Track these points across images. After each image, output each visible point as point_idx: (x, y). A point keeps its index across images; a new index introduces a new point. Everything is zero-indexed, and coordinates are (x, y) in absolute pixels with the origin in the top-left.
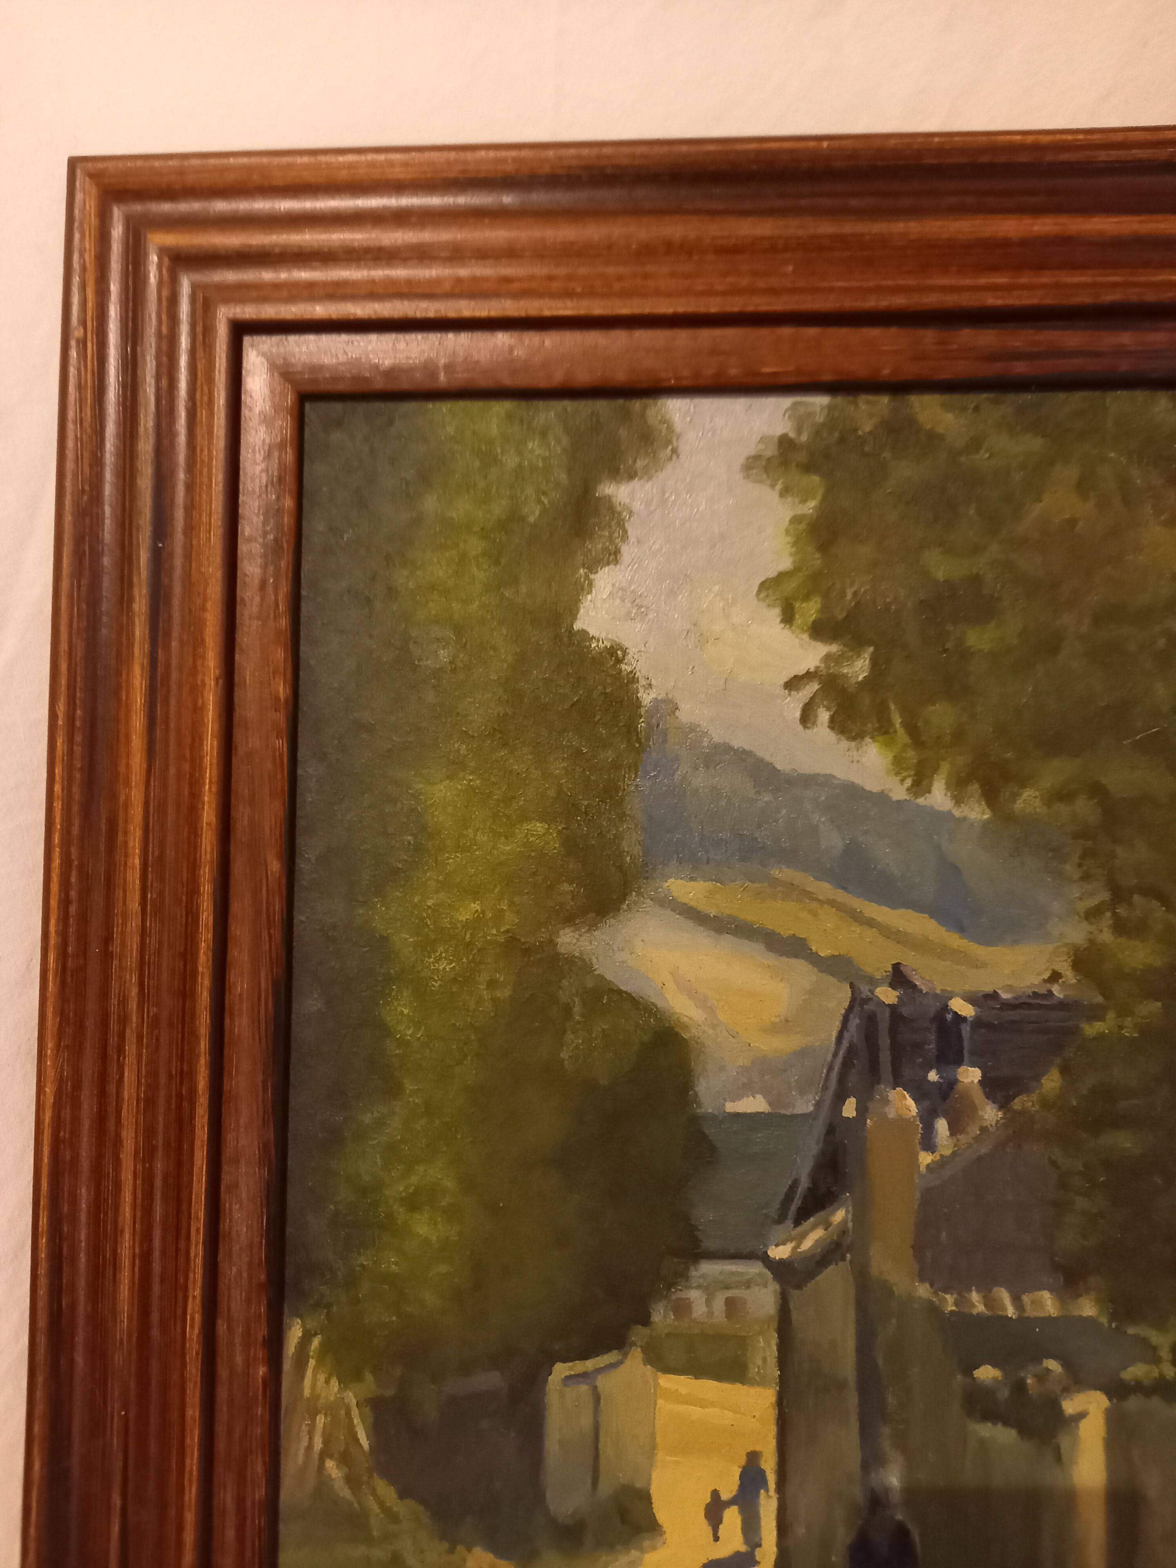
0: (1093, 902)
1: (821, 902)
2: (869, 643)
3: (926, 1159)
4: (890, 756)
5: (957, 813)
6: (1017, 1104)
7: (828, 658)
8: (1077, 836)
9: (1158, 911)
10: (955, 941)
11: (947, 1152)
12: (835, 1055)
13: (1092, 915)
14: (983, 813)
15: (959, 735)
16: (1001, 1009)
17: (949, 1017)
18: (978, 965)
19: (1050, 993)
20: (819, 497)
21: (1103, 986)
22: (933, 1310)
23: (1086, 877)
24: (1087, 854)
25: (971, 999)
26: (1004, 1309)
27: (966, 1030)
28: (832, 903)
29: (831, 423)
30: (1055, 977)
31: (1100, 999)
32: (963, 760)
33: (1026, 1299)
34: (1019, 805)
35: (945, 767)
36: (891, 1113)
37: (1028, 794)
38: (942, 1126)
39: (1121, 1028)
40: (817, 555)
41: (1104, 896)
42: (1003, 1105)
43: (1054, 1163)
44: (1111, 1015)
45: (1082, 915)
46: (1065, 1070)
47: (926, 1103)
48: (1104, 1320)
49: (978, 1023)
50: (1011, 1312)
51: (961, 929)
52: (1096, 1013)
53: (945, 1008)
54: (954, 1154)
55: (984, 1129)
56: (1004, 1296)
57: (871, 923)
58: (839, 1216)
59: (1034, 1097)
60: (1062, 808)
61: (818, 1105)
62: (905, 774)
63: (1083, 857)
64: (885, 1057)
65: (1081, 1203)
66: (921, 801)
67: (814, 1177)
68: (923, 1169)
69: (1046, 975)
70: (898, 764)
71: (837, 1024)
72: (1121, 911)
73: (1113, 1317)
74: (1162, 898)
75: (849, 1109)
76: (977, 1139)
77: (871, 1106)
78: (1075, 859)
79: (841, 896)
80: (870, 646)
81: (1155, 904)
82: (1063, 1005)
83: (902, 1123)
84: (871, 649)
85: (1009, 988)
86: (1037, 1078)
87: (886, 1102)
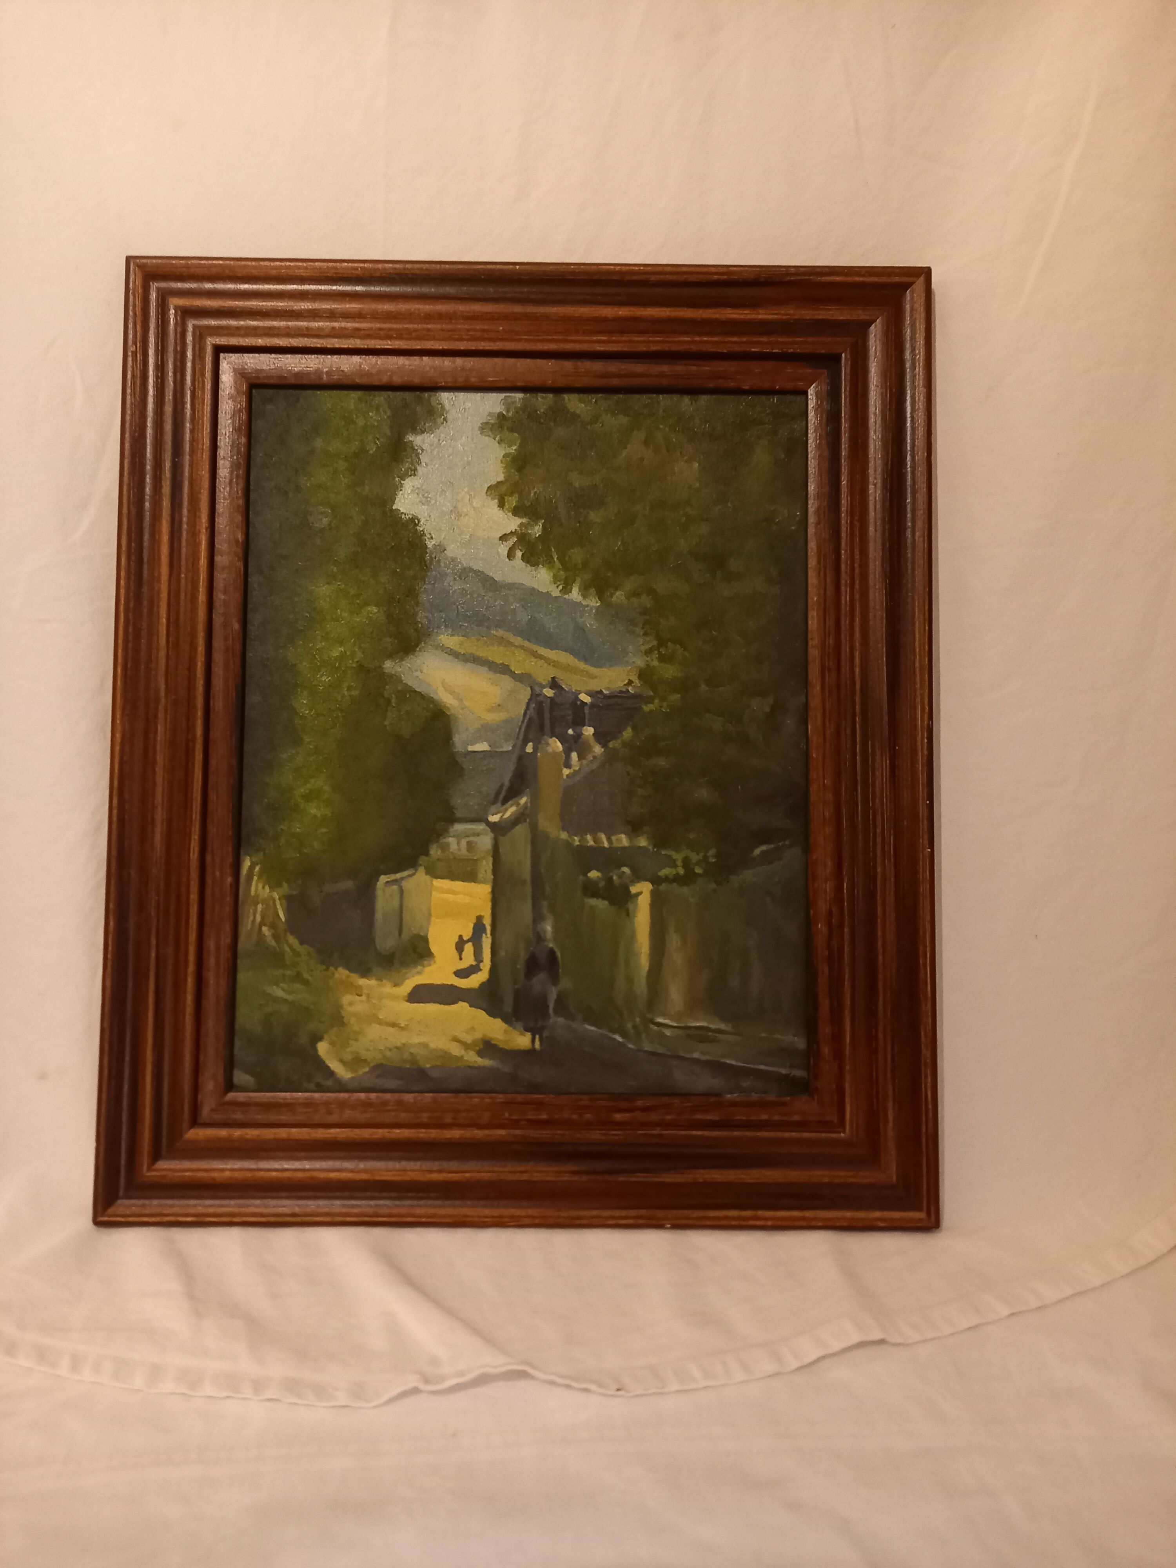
0: (649, 646)
1: (516, 647)
2: (541, 518)
3: (566, 772)
4: (552, 574)
5: (584, 603)
6: (611, 745)
7: (522, 524)
8: (641, 614)
9: (679, 650)
10: (582, 665)
11: (577, 768)
12: (523, 722)
13: (648, 652)
14: (597, 603)
15: (585, 564)
16: (604, 698)
17: (579, 703)
18: (593, 677)
19: (628, 691)
20: (518, 445)
21: (653, 687)
22: (568, 844)
23: (645, 634)
24: (646, 623)
25: (589, 694)
26: (603, 843)
27: (587, 710)
28: (522, 647)
29: (525, 407)
30: (630, 682)
31: (652, 693)
32: (587, 576)
33: (614, 838)
34: (614, 599)
35: (579, 580)
36: (550, 750)
37: (618, 593)
38: (574, 755)
39: (661, 707)
40: (516, 474)
41: (655, 643)
42: (604, 745)
43: (628, 773)
44: (656, 701)
45: (643, 652)
46: (634, 728)
47: (566, 745)
48: (650, 848)
49: (592, 705)
50: (606, 845)
51: (585, 660)
52: (649, 700)
53: (577, 698)
54: (580, 769)
55: (595, 757)
56: (603, 837)
57: (541, 657)
58: (523, 800)
59: (619, 741)
60: (634, 600)
61: (514, 747)
62: (559, 583)
63: (644, 624)
64: (547, 722)
65: (640, 791)
66: (566, 596)
67: (512, 782)
68: (565, 777)
69: (626, 681)
70: (556, 579)
71: (524, 707)
72: (662, 650)
73: (655, 846)
74: (682, 644)
75: (529, 748)
76: (591, 761)
77: (540, 746)
78: (641, 625)
79: (527, 644)
80: (542, 519)
81: (678, 646)
82: (634, 696)
83: (555, 754)
84: (543, 521)
85: (607, 689)
86: (621, 732)
87: (548, 744)
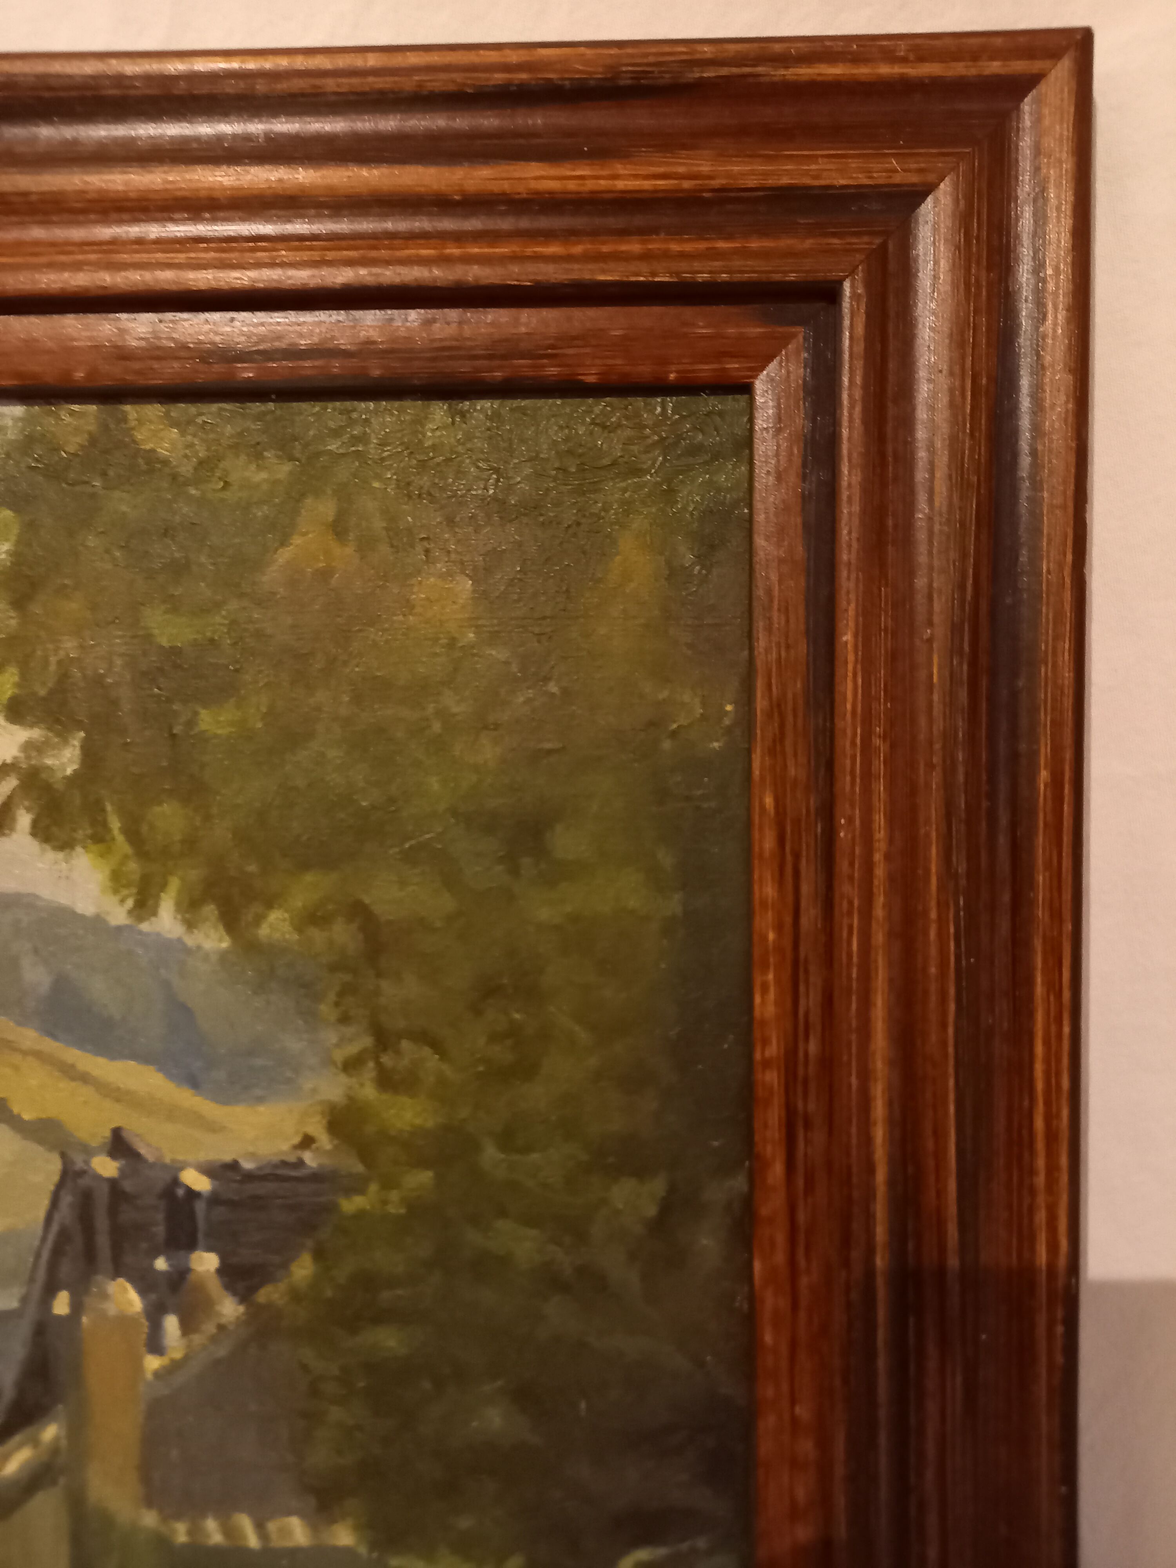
0: (353, 1049)
1: (25, 1053)
2: (79, 725)
3: (153, 1363)
4: (107, 872)
5: (190, 941)
6: (264, 1295)
7: (28, 747)
8: (334, 968)
9: (431, 1061)
10: (187, 1098)
11: (178, 1355)
12: (44, 1239)
13: (351, 1066)
14: (221, 940)
15: (191, 843)
16: (241, 1182)
17: (180, 1192)
18: (213, 1127)
19: (301, 1163)
20: (13, 538)
21: (365, 1154)
22: (162, 1542)
23: (344, 1019)
24: (345, 991)
25: (209, 1170)
26: (244, 1537)
27: (200, 1208)
28: (38, 1055)
29: (28, 442)
30: (307, 1142)
31: (360, 1168)
32: (195, 874)
33: (272, 1526)
34: (264, 931)
35: (174, 884)
36: (111, 1309)
37: (275, 916)
38: (171, 1324)
39: (385, 1202)
40: (12, 614)
41: (367, 1041)
42: (245, 1296)
43: (305, 1368)
44: (373, 1188)
45: (340, 1065)
46: (319, 1255)
47: (153, 1297)
48: (363, 1550)
49: (214, 1199)
50: (253, 1541)
51: (193, 1083)
52: (356, 1187)
53: (176, 1182)
54: (186, 1358)
55: (221, 1328)
56: (245, 1523)
57: (85, 1078)
58: (50, 1432)
59: (282, 1286)
60: (317, 935)
61: (24, 1300)
62: (125, 892)
63: (341, 994)
64: (103, 1241)
65: (336, 1413)
66: (145, 927)
67: (21, 1387)
68: (149, 1376)
69: (297, 1140)
70: (117, 880)
71: (45, 1203)
72: (386, 1060)
73: (373, 1546)
74: (436, 1045)
75: (61, 1305)
76: (213, 1339)
77: (88, 1301)
78: (332, 997)
79: (49, 1045)
80: (79, 730)
81: (427, 1051)
82: (316, 1177)
83: (124, 1321)
84: (82, 734)
85: (252, 1156)
86: (285, 1265)
87: (104, 1296)
